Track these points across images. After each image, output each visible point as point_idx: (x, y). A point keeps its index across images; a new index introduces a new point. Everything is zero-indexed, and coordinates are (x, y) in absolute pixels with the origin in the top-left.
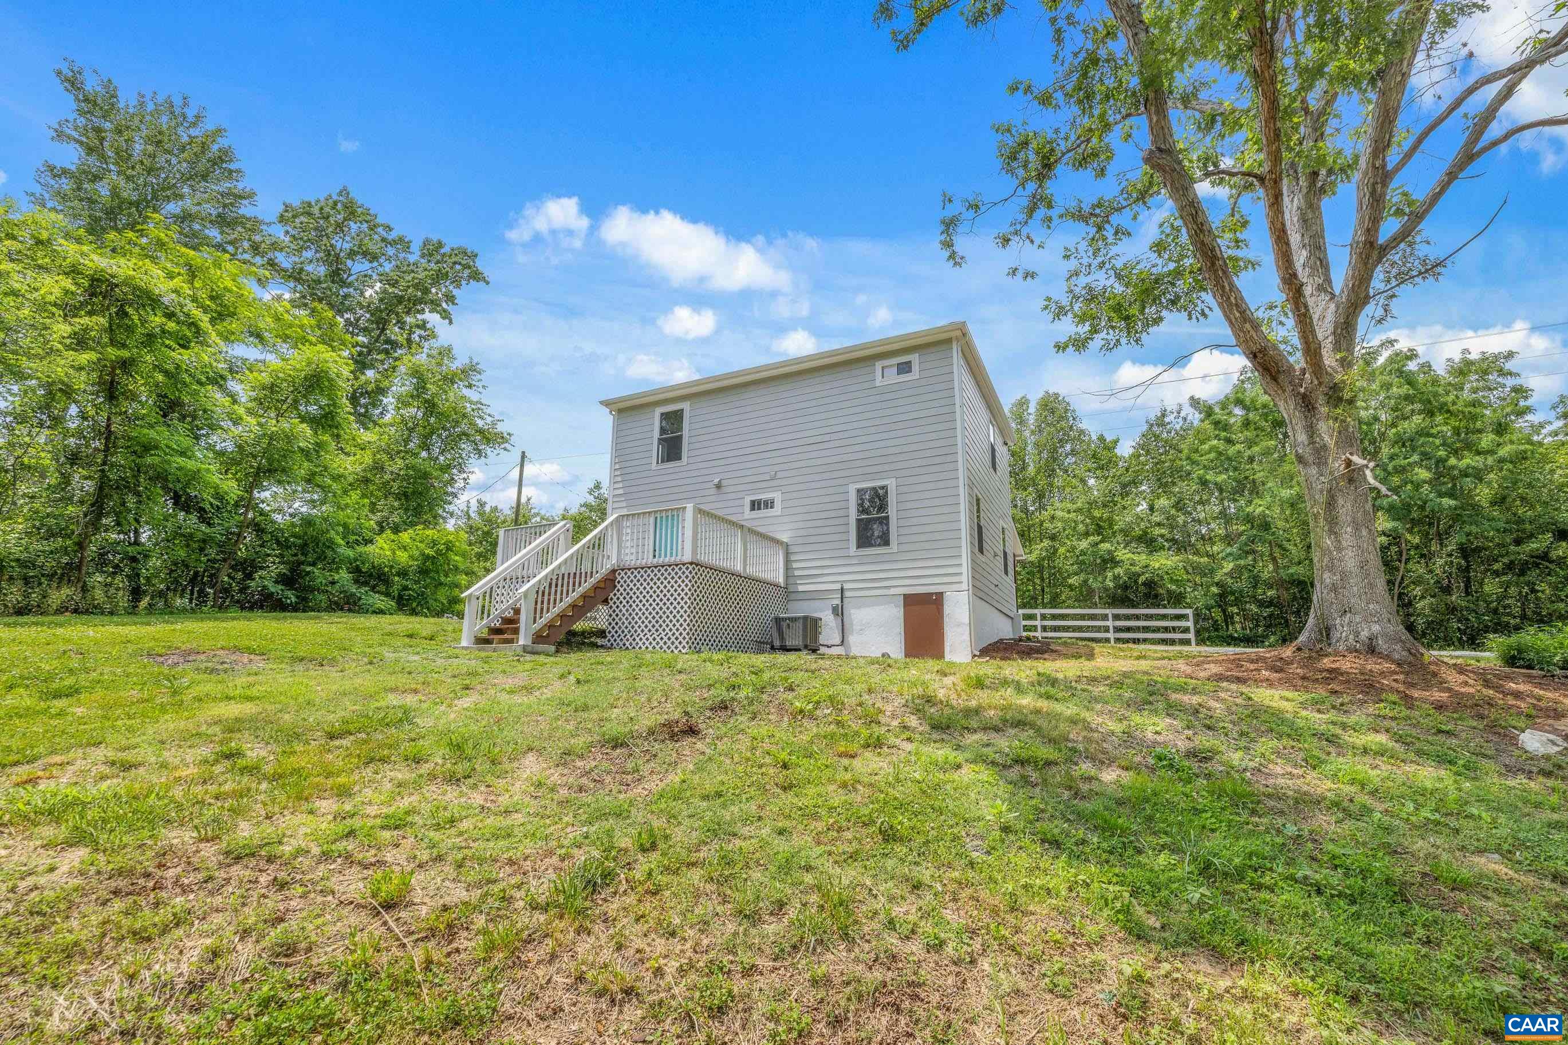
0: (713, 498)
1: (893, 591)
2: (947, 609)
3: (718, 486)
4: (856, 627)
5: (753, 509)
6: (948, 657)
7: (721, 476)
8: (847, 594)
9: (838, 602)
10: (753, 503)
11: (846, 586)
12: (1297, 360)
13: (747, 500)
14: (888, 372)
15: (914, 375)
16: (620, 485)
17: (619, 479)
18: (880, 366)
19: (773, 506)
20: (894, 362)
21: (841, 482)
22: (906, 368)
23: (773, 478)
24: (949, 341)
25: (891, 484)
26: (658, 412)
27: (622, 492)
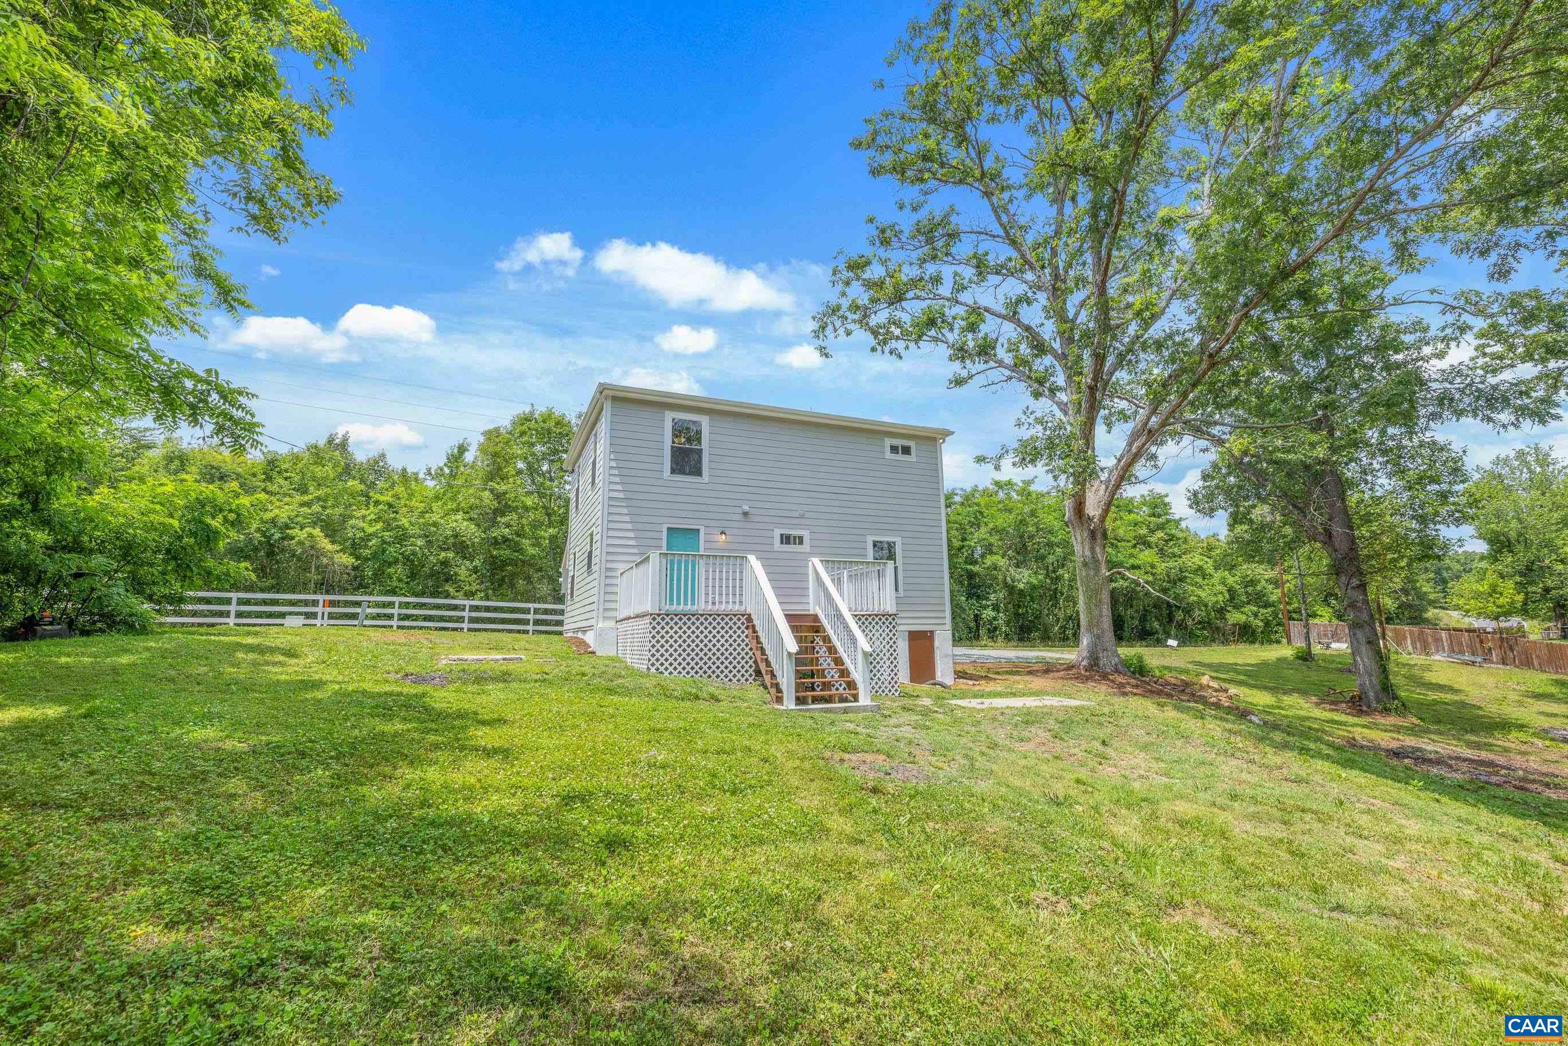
0: (740, 524)
2: (936, 644)
3: (746, 514)
5: (781, 542)
6: (938, 679)
7: (753, 504)
10: (782, 535)
13: (777, 533)
14: (894, 449)
15: (913, 458)
16: (619, 487)
17: (617, 479)
18: (888, 442)
19: (801, 542)
20: (898, 442)
21: (860, 532)
22: (906, 450)
23: (802, 517)
24: (935, 439)
25: (898, 540)
26: (669, 416)
27: (621, 495)
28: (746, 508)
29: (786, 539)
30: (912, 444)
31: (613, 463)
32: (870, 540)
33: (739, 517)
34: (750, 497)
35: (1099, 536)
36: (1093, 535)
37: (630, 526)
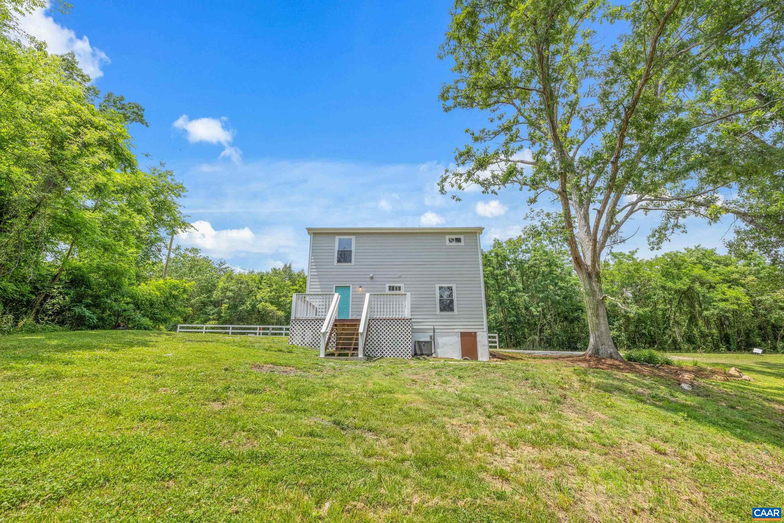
0: (369, 283)
1: (456, 331)
2: (478, 339)
3: (372, 278)
4: (440, 345)
5: (390, 290)
6: (480, 359)
7: (375, 273)
8: (436, 331)
9: (432, 334)
10: (390, 287)
11: (435, 327)
12: (589, 262)
13: (387, 285)
14: (451, 241)
15: (462, 243)
16: (315, 270)
17: (315, 267)
18: (447, 237)
19: (400, 289)
20: (454, 237)
21: (432, 283)
22: (458, 240)
23: (400, 277)
24: (476, 233)
25: (454, 286)
26: (337, 238)
27: (316, 274)
28: (371, 275)
29: (391, 288)
30: (462, 237)
31: (313, 261)
32: (437, 286)
33: (369, 280)
34: (372, 270)
35: (594, 276)
36: (589, 275)
37: (319, 286)
